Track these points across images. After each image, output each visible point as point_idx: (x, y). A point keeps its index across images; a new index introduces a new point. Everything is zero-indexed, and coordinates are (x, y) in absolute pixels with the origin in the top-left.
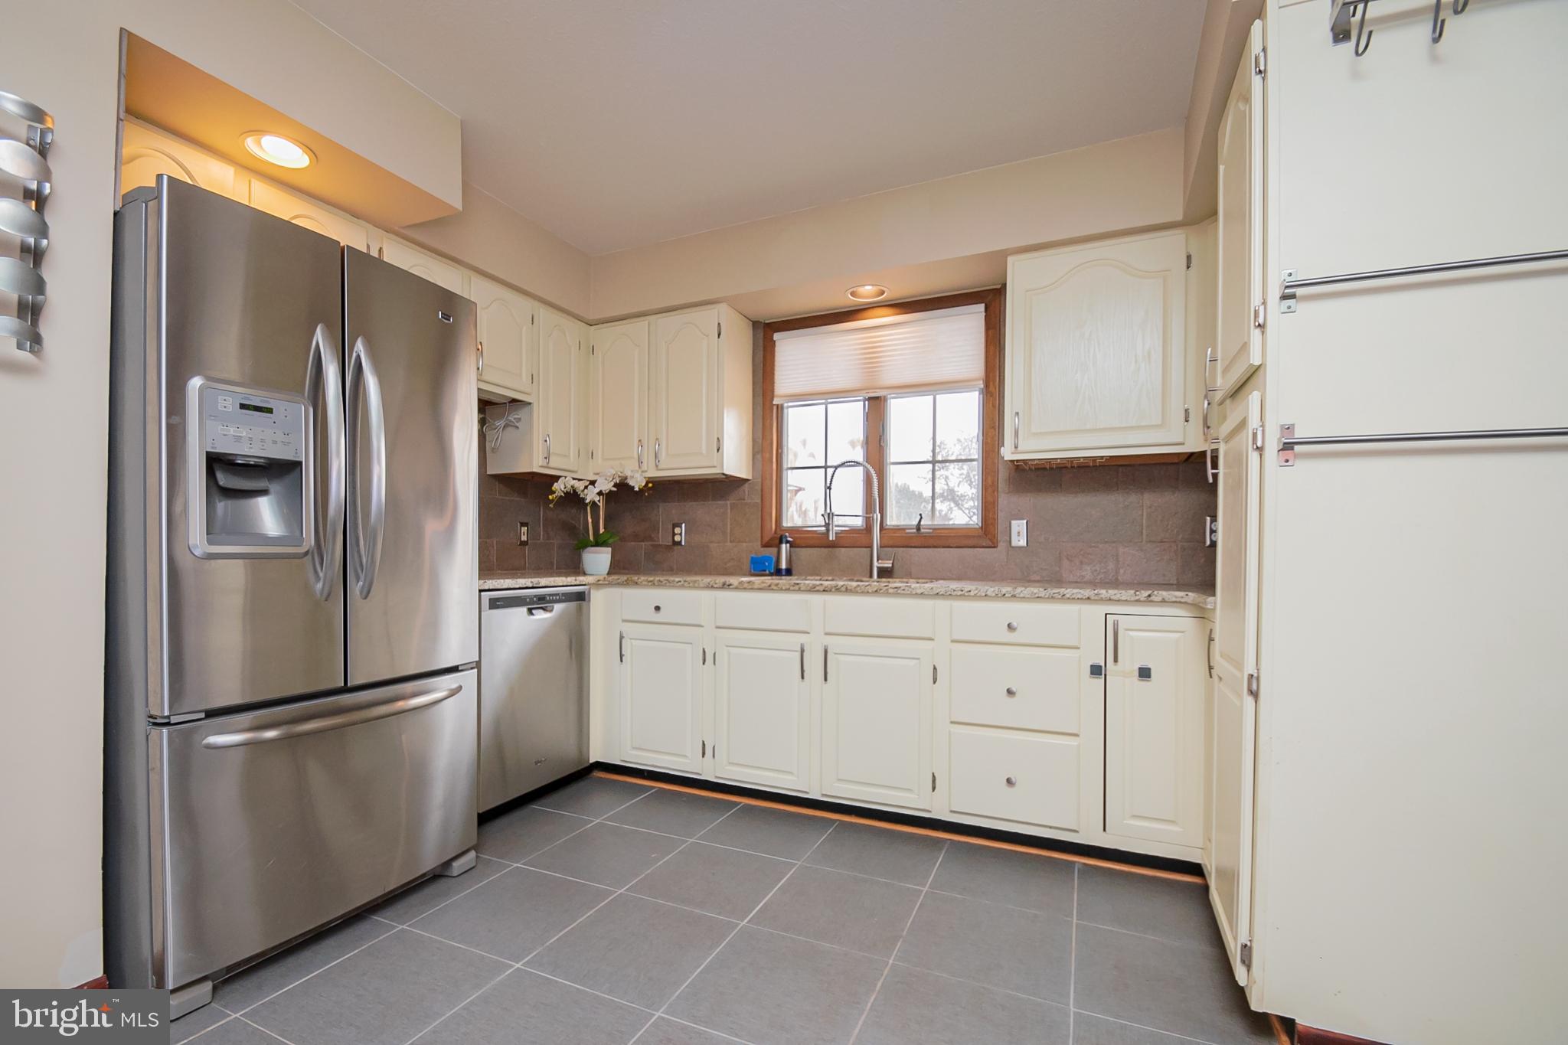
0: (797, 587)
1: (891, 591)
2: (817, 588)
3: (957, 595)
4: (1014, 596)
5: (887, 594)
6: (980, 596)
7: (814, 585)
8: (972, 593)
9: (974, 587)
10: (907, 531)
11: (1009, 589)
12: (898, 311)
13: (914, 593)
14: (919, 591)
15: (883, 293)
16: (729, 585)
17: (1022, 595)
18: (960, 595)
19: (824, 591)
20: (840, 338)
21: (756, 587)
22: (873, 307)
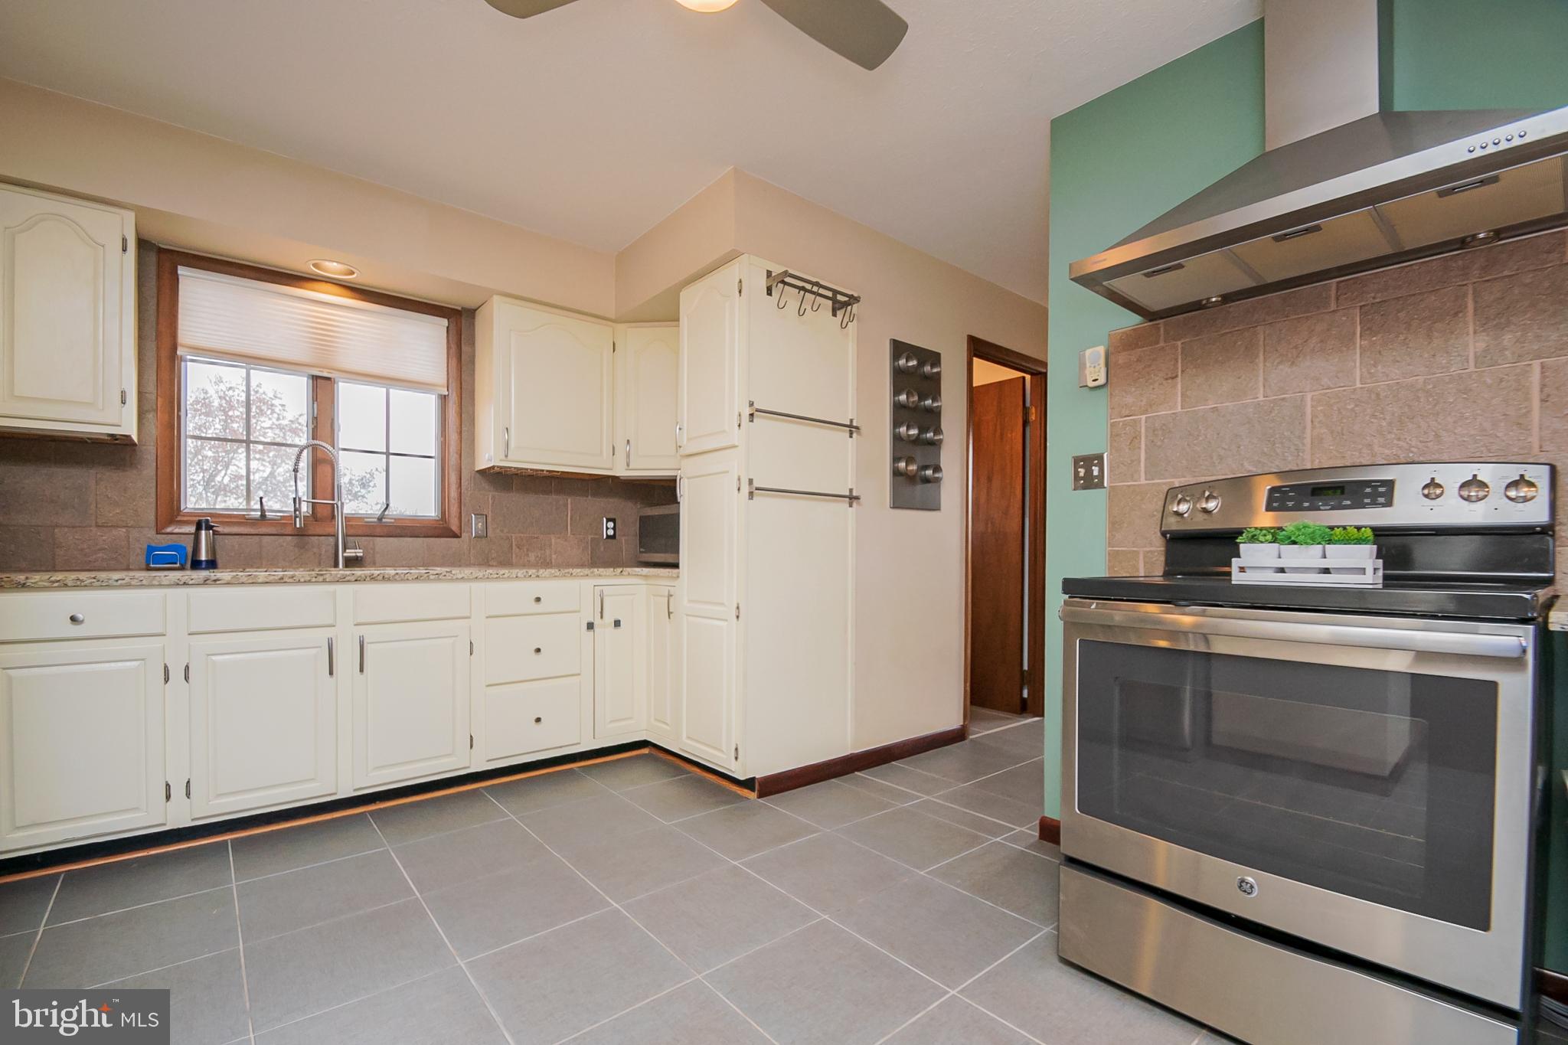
0: (321, 579)
1: (432, 577)
2: (347, 578)
3: (493, 578)
4: (538, 576)
5: (428, 579)
6: (513, 578)
7: (343, 575)
8: (506, 576)
9: (507, 571)
10: (366, 520)
11: (534, 571)
12: (357, 296)
13: (455, 577)
14: (460, 576)
15: (352, 273)
16: (215, 581)
17: (543, 575)
18: (497, 578)
19: (356, 580)
20: (283, 302)
21: (260, 581)
22: (326, 282)
